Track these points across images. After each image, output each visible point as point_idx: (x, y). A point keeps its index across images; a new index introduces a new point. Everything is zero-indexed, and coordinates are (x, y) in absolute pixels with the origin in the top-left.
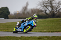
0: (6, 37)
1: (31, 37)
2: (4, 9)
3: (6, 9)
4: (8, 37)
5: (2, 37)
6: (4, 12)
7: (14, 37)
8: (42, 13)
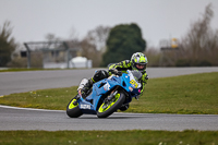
0: (133, 132)
2: (125, 32)
3: (132, 30)
4: (140, 131)
5: (118, 132)
6: (125, 43)
7: (160, 132)
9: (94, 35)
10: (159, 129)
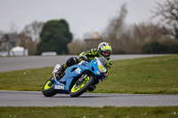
0: (62, 108)
1: (134, 107)
2: (55, 26)
3: (61, 25)
4: (68, 107)
5: (49, 108)
6: (55, 35)
7: (84, 108)
8: (167, 36)
9: (30, 29)
10: (83, 106)
